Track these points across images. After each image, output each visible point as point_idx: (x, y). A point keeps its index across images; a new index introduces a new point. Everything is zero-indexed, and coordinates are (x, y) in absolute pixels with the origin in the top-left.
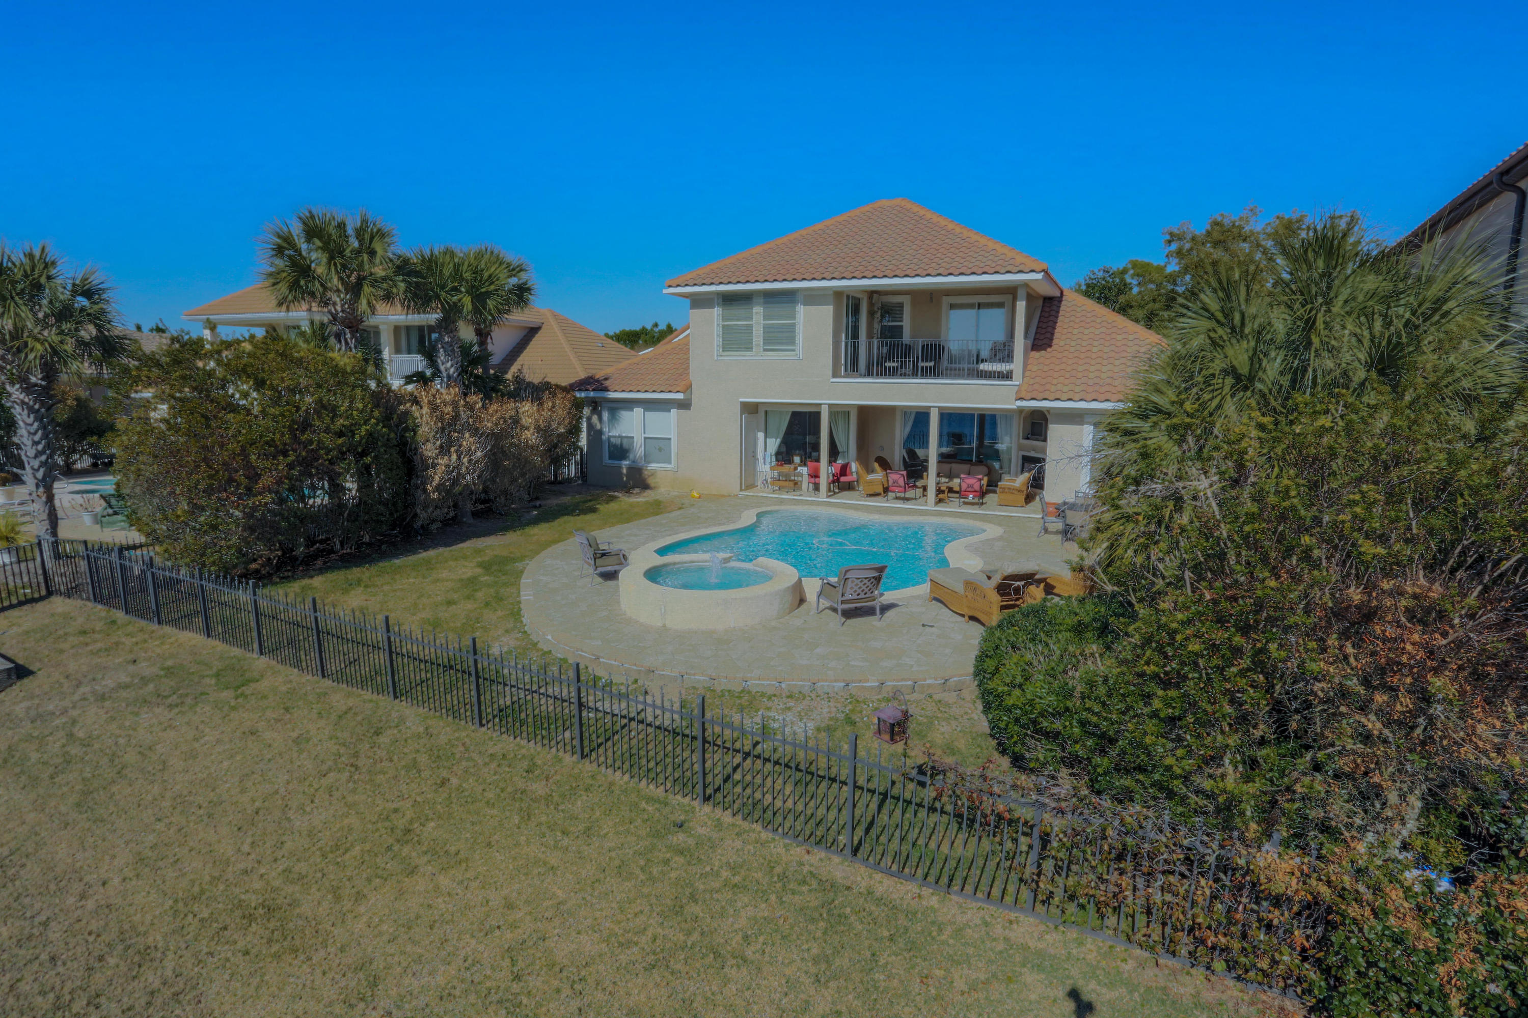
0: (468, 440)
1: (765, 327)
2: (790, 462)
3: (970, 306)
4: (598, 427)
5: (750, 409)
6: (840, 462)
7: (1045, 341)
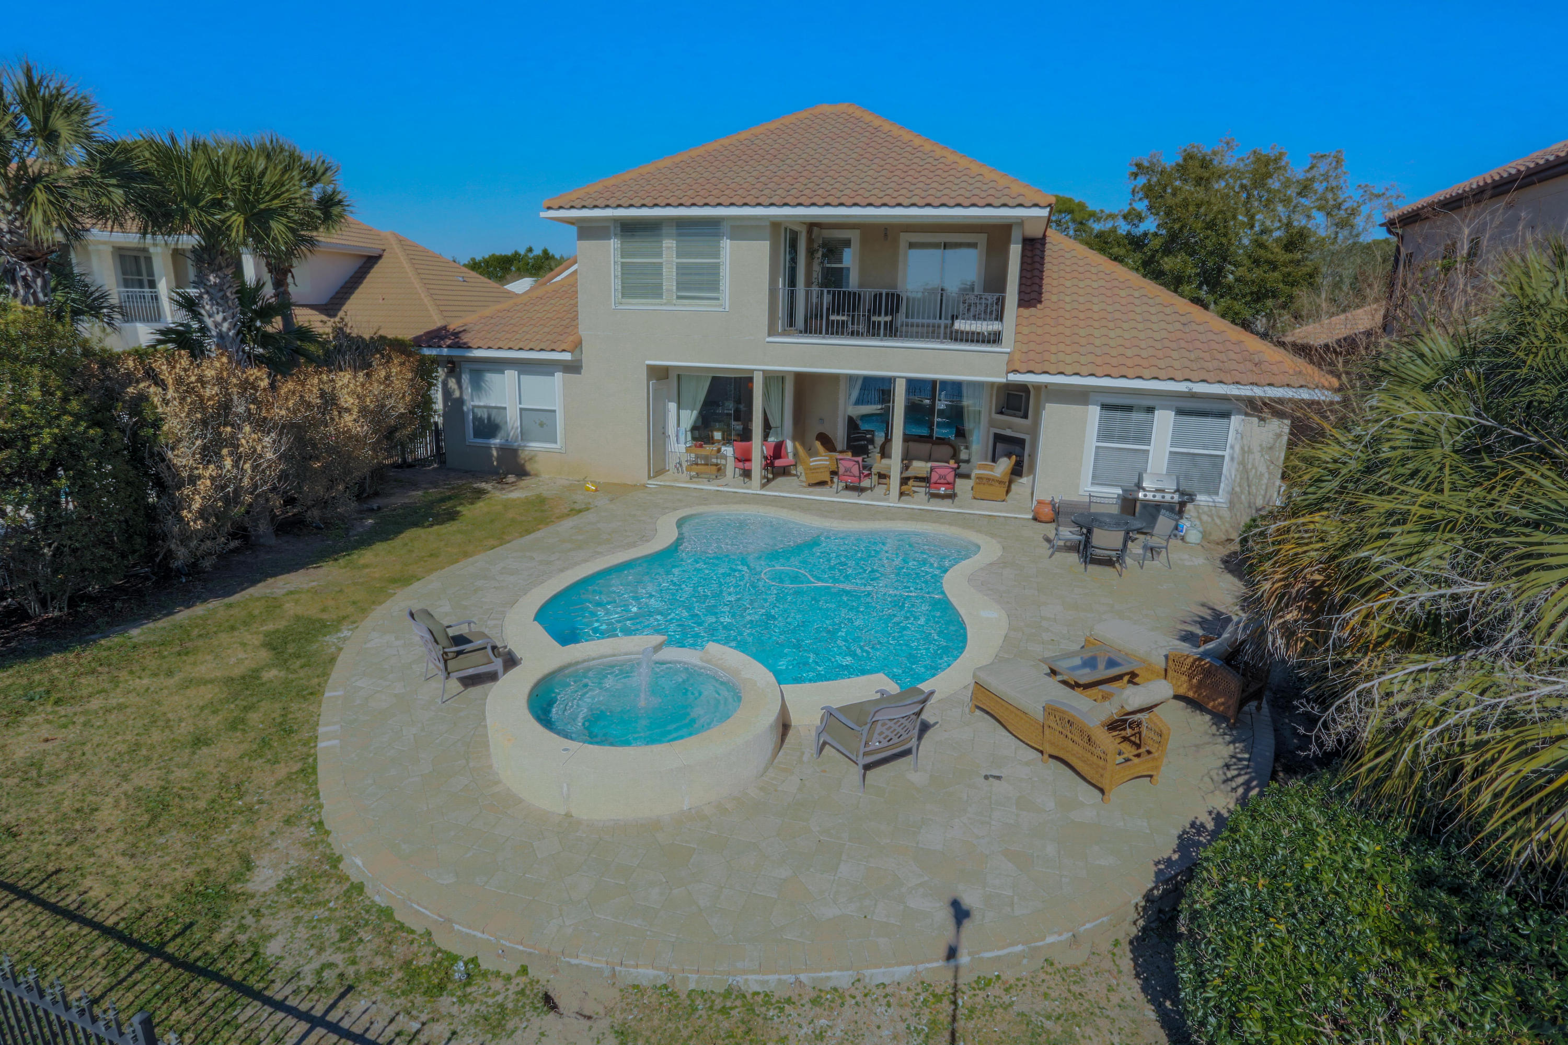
0: (247, 436)
1: (680, 267)
2: (710, 440)
3: (936, 246)
4: (457, 394)
5: (659, 374)
6: (772, 439)
7: (1034, 295)
